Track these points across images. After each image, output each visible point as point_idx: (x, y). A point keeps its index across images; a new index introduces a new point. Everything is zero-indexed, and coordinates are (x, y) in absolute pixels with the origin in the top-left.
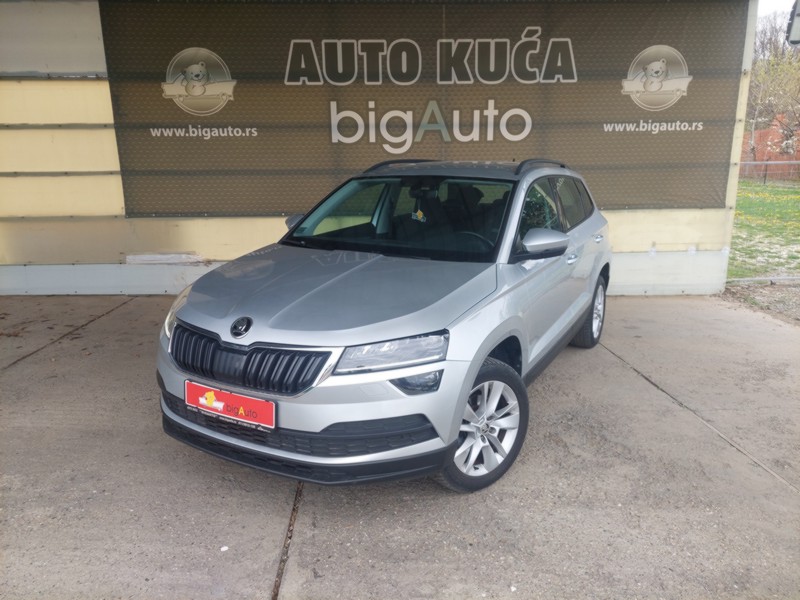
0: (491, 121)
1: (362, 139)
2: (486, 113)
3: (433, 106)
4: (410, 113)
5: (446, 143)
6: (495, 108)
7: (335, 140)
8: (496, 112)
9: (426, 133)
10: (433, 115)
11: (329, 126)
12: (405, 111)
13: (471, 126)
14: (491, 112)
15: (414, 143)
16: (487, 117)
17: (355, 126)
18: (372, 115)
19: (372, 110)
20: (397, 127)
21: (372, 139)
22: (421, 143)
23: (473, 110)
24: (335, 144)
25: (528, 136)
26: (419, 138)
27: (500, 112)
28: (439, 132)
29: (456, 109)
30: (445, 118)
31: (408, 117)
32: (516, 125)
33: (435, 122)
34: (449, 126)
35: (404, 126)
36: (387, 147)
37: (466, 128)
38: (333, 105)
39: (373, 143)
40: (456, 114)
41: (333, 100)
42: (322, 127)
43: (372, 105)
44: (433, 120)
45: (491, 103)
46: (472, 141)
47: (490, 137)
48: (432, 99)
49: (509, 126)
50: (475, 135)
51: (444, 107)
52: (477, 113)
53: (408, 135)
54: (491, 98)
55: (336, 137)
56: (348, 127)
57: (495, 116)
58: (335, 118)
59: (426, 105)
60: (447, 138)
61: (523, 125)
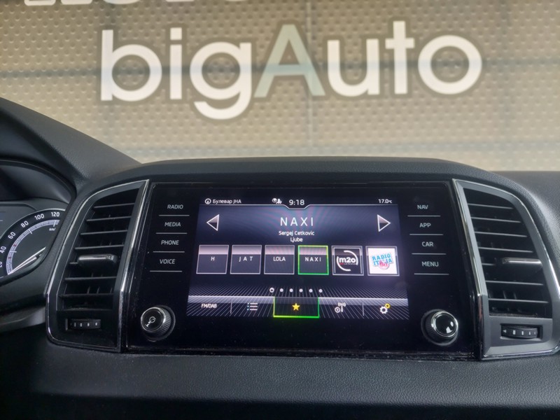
0: (400, 59)
1: (157, 93)
2: (389, 44)
3: (289, 34)
4: (246, 48)
5: (315, 98)
6: (409, 34)
7: (106, 96)
8: (411, 43)
9: (277, 80)
10: (289, 49)
11: (98, 72)
12: (236, 43)
13: (364, 66)
14: (400, 42)
15: (253, 100)
16: (391, 52)
17: (145, 71)
18: (176, 52)
19: (176, 42)
20: (222, 70)
21: (176, 92)
22: (268, 98)
23: (364, 38)
24: (107, 103)
25: (476, 85)
26: (263, 91)
27: (417, 42)
28: (302, 79)
29: (333, 38)
30: (312, 55)
31: (243, 54)
32: (450, 64)
33: (295, 61)
34: (321, 67)
35: (236, 69)
36: (202, 107)
37: (354, 68)
38: (108, 36)
39: (176, 101)
40: (334, 47)
41: (107, 28)
42: (84, 73)
43: (176, 33)
44: (289, 58)
45: (399, 27)
46: (365, 96)
47: (401, 87)
48: (289, 22)
49: (435, 64)
50: (371, 83)
51: (309, 35)
52: (372, 45)
53: (243, 86)
54: (398, 19)
55: (110, 89)
56: (131, 72)
57: (409, 51)
58: (110, 58)
59: (276, 32)
60: (316, 88)
61: (464, 64)
